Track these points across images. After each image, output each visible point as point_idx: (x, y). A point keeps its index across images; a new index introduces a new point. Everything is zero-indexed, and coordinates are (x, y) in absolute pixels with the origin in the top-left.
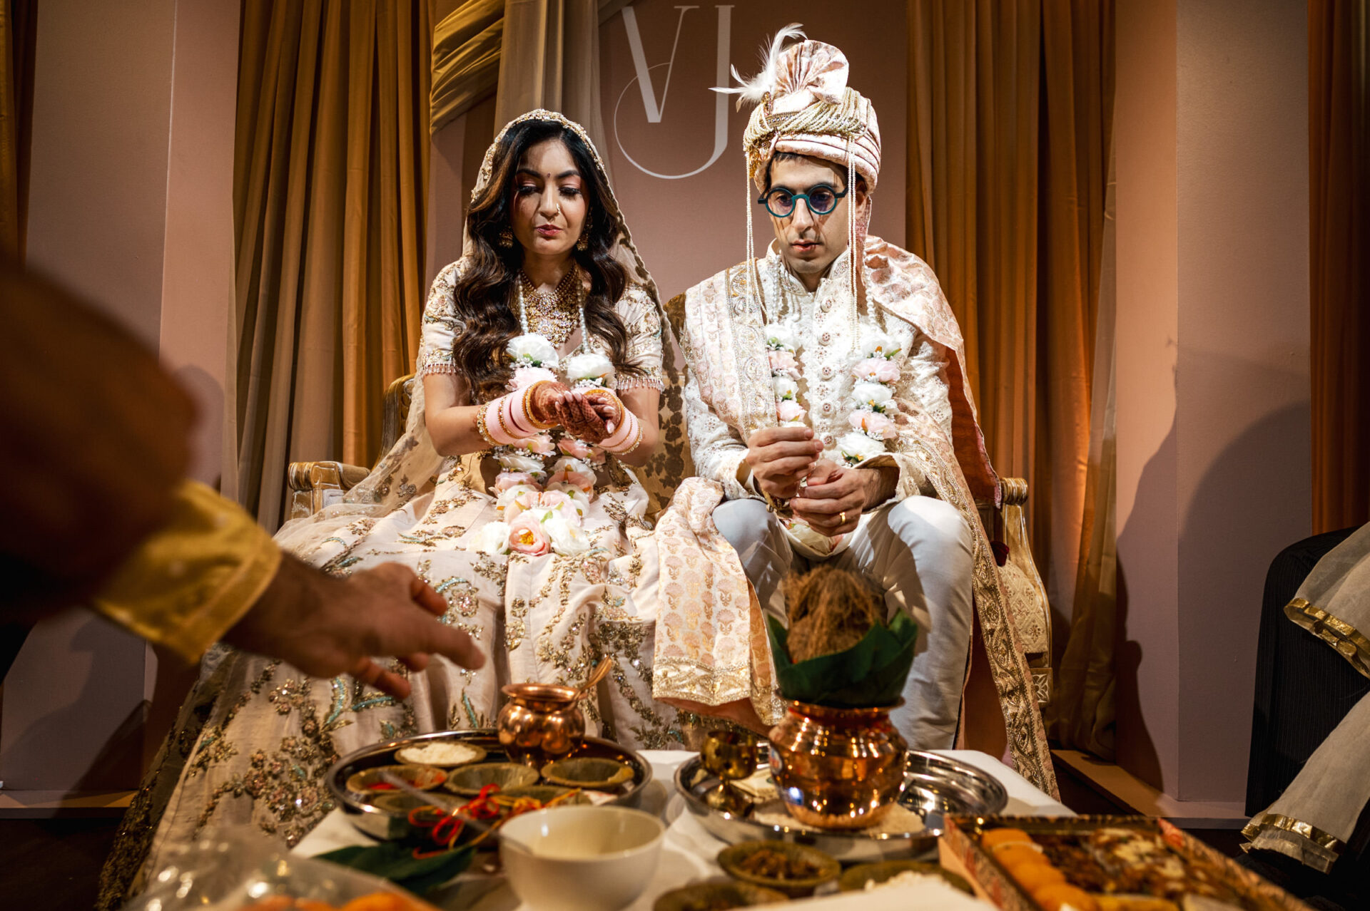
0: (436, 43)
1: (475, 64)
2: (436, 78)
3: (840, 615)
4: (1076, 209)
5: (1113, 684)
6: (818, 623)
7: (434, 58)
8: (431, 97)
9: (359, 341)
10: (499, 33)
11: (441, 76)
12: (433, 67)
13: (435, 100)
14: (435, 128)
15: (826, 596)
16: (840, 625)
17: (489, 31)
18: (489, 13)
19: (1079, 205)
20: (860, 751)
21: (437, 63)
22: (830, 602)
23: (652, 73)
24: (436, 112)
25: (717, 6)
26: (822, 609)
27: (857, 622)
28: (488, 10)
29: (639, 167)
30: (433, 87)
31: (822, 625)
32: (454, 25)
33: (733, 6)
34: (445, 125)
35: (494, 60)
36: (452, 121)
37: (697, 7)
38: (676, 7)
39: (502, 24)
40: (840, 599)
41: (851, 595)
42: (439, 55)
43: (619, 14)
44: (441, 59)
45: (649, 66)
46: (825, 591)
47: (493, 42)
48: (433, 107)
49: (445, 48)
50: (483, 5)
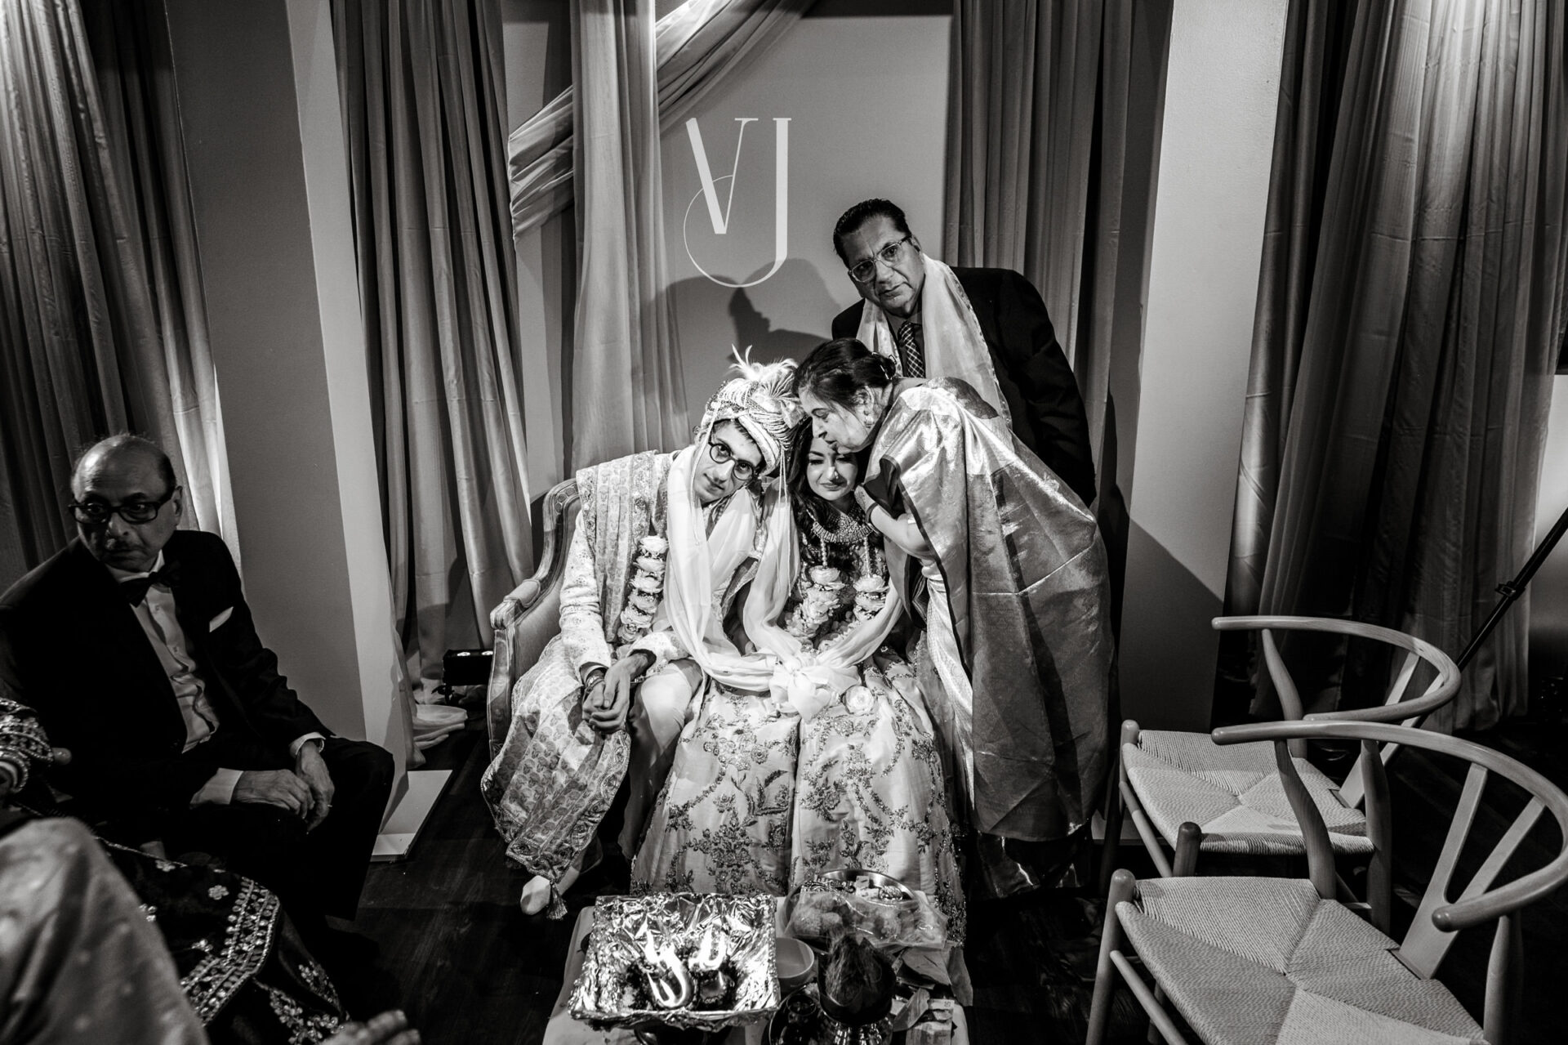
0: (510, 156)
1: (553, 182)
2: (516, 189)
7: (510, 169)
8: (512, 209)
10: (570, 152)
11: (519, 188)
12: (510, 177)
13: (515, 211)
17: (563, 148)
18: (560, 129)
21: (514, 173)
24: (519, 223)
30: (512, 198)
32: (525, 139)
35: (569, 177)
39: (572, 141)
42: (515, 168)
43: (683, 124)
44: (518, 171)
47: (566, 160)
48: (515, 218)
49: (521, 161)
50: (552, 119)
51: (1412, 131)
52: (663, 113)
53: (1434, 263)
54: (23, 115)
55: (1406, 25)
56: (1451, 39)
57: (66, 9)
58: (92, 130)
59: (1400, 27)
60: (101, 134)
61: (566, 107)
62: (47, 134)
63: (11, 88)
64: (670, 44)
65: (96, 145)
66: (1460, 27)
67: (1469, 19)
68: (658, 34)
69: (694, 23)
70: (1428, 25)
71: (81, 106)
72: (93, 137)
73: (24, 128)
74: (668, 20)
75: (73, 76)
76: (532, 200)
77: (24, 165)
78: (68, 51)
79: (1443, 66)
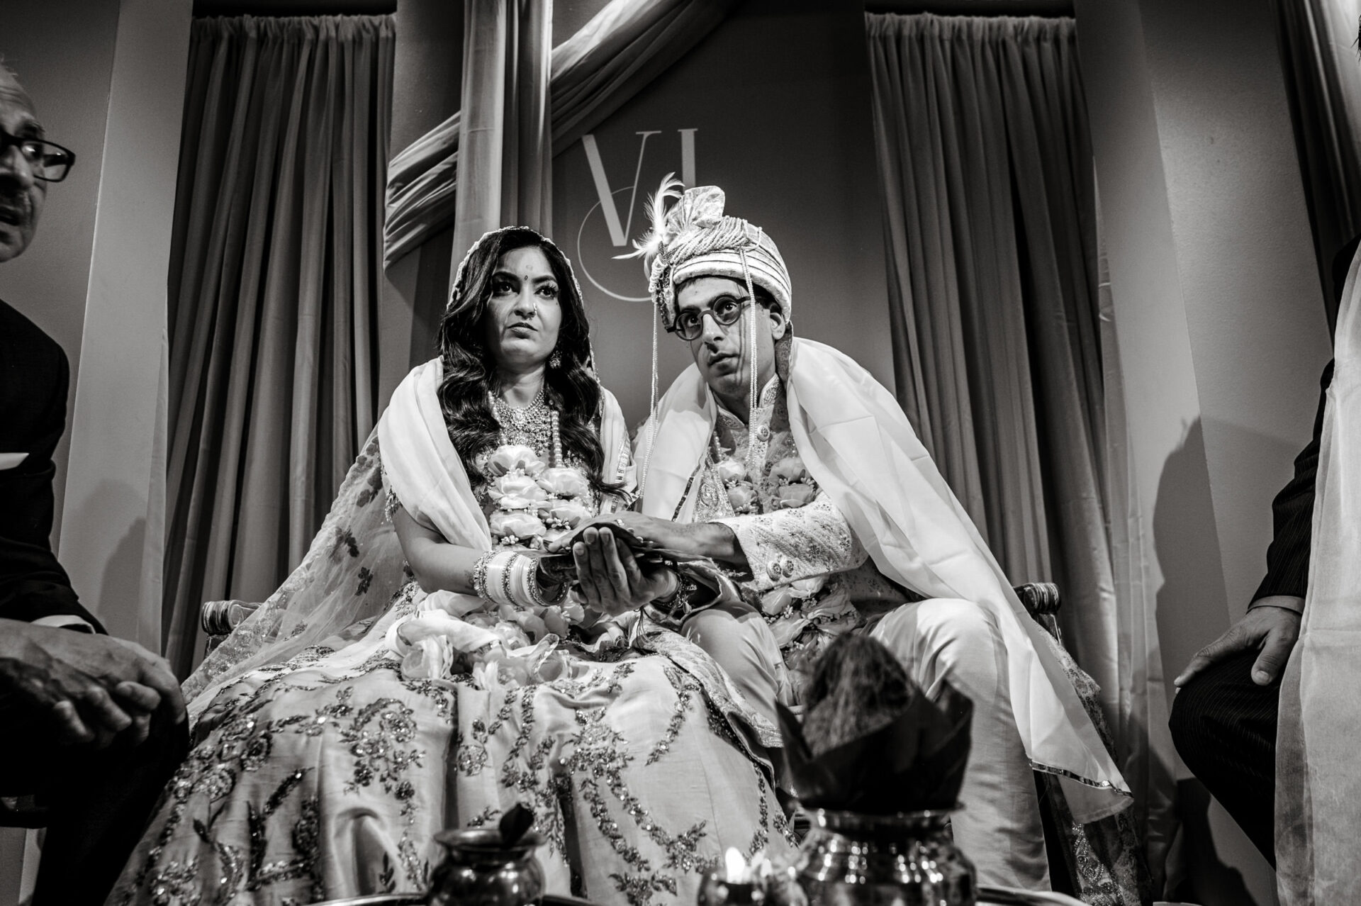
0: (390, 178)
1: (430, 196)
2: (391, 210)
3: (869, 688)
4: (1065, 324)
5: (1180, 832)
6: (842, 701)
7: (389, 192)
8: (385, 231)
9: (308, 496)
10: (454, 166)
11: (394, 210)
12: (387, 202)
13: (389, 233)
14: (388, 262)
15: (848, 666)
16: (869, 701)
17: (446, 164)
19: (1068, 321)
20: (912, 873)
21: (391, 197)
22: (856, 673)
23: (615, 198)
24: (389, 247)
25: (679, 130)
26: (846, 683)
27: (893, 696)
28: (444, 143)
29: (606, 291)
30: (387, 220)
31: (847, 703)
32: (407, 160)
33: (696, 130)
34: (400, 258)
35: (451, 191)
36: (407, 254)
37: (659, 132)
38: (638, 133)
39: (457, 156)
40: (868, 667)
41: (882, 660)
42: (394, 190)
43: (579, 144)
44: (395, 193)
45: (612, 189)
46: (848, 659)
47: (449, 174)
48: (387, 241)
49: (401, 181)
50: (438, 139)
52: (555, 121)
68: (553, 58)
76: (407, 218)
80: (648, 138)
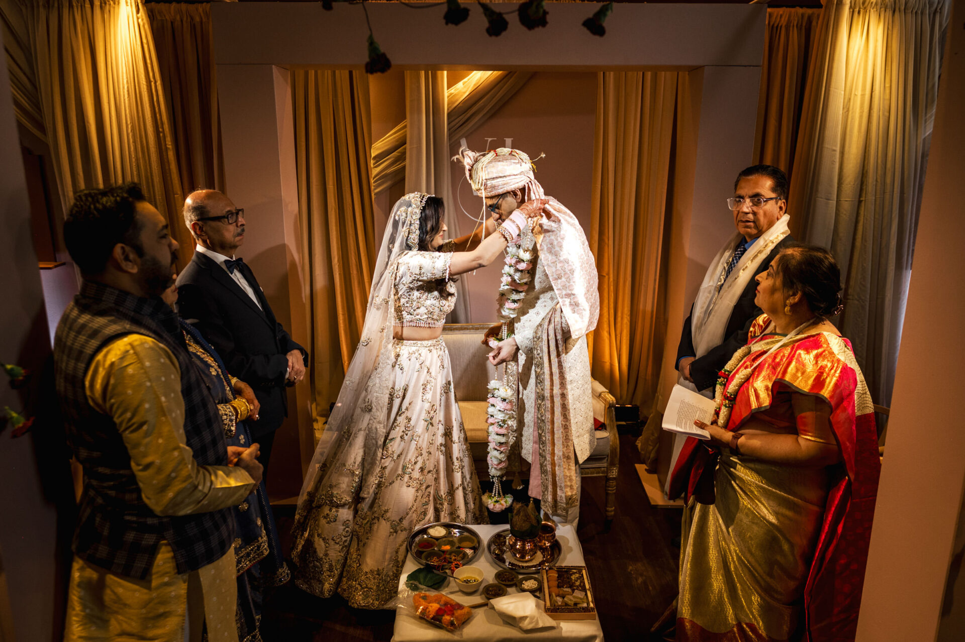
0: (373, 155)
1: (392, 169)
2: (375, 172)
7: (372, 162)
8: (371, 183)
10: (404, 153)
13: (374, 182)
17: (398, 152)
18: (397, 143)
21: (372, 166)
24: (375, 190)
28: (397, 141)
30: (371, 177)
32: (380, 148)
33: (511, 139)
35: (403, 166)
37: (496, 139)
38: (486, 139)
39: (406, 148)
42: (375, 161)
44: (376, 163)
47: (402, 158)
49: (379, 157)
50: (394, 138)
51: (836, 146)
52: (450, 135)
53: (845, 212)
54: (134, 136)
55: (832, 93)
56: (854, 100)
57: (155, 83)
58: (165, 141)
59: (829, 94)
60: (170, 143)
61: (402, 131)
62: (145, 144)
63: (129, 122)
64: (454, 103)
65: (167, 149)
66: (859, 93)
67: (864, 89)
68: (448, 97)
69: (465, 93)
70: (843, 93)
71: (161, 130)
72: (166, 145)
73: (135, 142)
74: (453, 90)
75: (158, 115)
76: (382, 178)
77: (134, 160)
78: (156, 103)
79: (850, 113)
80: (491, 141)
